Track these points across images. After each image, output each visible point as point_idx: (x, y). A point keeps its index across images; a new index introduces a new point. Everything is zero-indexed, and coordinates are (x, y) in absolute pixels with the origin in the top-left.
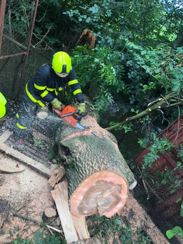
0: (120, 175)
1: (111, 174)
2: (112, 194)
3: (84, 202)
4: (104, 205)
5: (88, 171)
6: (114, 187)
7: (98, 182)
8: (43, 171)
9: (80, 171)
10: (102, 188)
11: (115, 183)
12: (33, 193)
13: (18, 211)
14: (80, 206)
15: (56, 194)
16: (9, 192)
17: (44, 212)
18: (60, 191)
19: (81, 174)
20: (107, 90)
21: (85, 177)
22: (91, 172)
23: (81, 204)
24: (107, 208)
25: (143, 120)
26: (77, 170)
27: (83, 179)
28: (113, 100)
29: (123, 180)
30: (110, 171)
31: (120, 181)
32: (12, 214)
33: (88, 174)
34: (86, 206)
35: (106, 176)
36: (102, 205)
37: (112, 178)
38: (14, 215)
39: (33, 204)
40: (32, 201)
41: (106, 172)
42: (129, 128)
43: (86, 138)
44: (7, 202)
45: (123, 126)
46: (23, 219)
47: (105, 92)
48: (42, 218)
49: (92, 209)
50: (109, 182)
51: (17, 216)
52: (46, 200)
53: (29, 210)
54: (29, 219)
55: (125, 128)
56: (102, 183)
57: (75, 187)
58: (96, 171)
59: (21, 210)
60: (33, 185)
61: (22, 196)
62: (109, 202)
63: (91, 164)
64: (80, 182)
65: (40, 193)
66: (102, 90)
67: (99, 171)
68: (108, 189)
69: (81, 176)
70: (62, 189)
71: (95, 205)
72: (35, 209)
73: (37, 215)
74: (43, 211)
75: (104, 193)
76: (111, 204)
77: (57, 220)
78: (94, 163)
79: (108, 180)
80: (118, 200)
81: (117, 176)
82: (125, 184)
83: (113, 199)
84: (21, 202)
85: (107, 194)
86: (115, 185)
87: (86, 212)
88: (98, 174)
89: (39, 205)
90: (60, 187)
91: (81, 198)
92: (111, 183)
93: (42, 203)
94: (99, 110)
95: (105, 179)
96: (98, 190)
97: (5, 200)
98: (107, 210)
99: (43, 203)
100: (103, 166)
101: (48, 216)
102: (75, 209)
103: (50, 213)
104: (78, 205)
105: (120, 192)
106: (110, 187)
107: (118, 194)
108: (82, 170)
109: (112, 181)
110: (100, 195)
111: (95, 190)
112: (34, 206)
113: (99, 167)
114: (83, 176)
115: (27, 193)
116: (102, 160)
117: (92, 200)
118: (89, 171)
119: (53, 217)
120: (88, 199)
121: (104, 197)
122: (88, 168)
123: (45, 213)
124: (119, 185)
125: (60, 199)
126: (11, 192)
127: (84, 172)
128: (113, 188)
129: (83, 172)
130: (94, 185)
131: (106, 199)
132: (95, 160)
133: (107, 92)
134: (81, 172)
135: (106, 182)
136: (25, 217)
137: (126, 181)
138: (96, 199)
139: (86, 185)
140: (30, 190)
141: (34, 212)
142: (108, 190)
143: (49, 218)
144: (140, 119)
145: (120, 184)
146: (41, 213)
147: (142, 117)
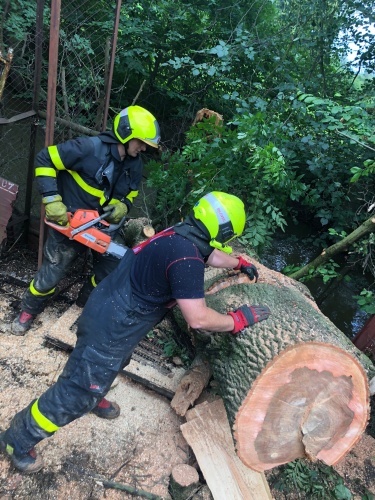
0: (344, 352)
1: (324, 351)
2: (333, 403)
3: (268, 427)
4: (315, 433)
5: (268, 351)
6: (335, 383)
7: (297, 373)
8: (158, 384)
9: (249, 354)
10: (307, 388)
11: (335, 373)
12: (141, 433)
13: (113, 476)
14: (261, 440)
15: (191, 432)
16: (90, 434)
17: (171, 476)
18: (199, 423)
19: (252, 360)
20: (269, 200)
21: (265, 364)
22: (276, 350)
23: (262, 432)
24: (325, 439)
25: (363, 245)
26: (241, 354)
27: (259, 370)
28: (283, 220)
29: (354, 365)
30: (320, 345)
31: (347, 368)
32: (101, 484)
33: (270, 356)
34: (274, 438)
35: (312, 358)
36: (311, 433)
37: (327, 362)
38: (107, 486)
39: (143, 457)
40: (141, 451)
41: (311, 346)
42: (331, 272)
43: (246, 288)
44: (88, 457)
45: (318, 269)
46: (128, 493)
47: (265, 204)
48: (169, 488)
49: (288, 446)
50: (320, 371)
51: (112, 487)
52: (172, 449)
53: (137, 472)
54: (140, 493)
55: (323, 271)
56: (306, 375)
57: (244, 391)
58: (287, 347)
59: (121, 473)
60: (137, 416)
61: (117, 442)
62: (327, 426)
63: (272, 336)
64: (254, 377)
65: (155, 434)
66: (258, 201)
67: (295, 347)
68: (321, 389)
69: (255, 365)
70: (204, 419)
71: (295, 434)
72: (151, 470)
73: (156, 483)
74: (167, 472)
75: (312, 400)
76: (332, 429)
77: (203, 493)
78: (279, 332)
79: (318, 366)
80: (349, 417)
81: (337, 355)
82: (360, 375)
83: (336, 417)
84: (117, 456)
85: (320, 404)
86: (336, 379)
87: (274, 455)
88: (293, 353)
89: (157, 460)
90: (198, 414)
91: (261, 417)
92: (327, 374)
93: (163, 455)
94: (256, 244)
95: (309, 366)
96: (298, 394)
97: (83, 452)
98: (325, 447)
99: (166, 456)
100: (301, 335)
101: (182, 485)
102: (248, 446)
103: (185, 477)
104: (255, 435)
105: (351, 397)
106: (326, 385)
107: (345, 400)
108: (252, 352)
109: (328, 368)
110: (304, 406)
111: (290, 395)
112: (146, 463)
113: (292, 338)
114: (257, 363)
115: (128, 434)
116: (294, 324)
117: (286, 421)
118: (270, 349)
119: (193, 485)
120: (277, 420)
121: (314, 410)
122: (268, 343)
123: (174, 476)
124: (344, 377)
125: (203, 442)
126: (93, 435)
127: (259, 353)
128: (333, 385)
129: (257, 355)
130: (288, 381)
131: (319, 415)
132: (279, 326)
133: (268, 205)
134: (252, 355)
135: (314, 372)
136: (131, 489)
137: (360, 368)
138: (296, 417)
139: (269, 383)
140: (133, 427)
141: (149, 476)
142: (321, 393)
143: (185, 487)
144: (355, 245)
145: (348, 375)
146: (163, 478)
147: (358, 240)
